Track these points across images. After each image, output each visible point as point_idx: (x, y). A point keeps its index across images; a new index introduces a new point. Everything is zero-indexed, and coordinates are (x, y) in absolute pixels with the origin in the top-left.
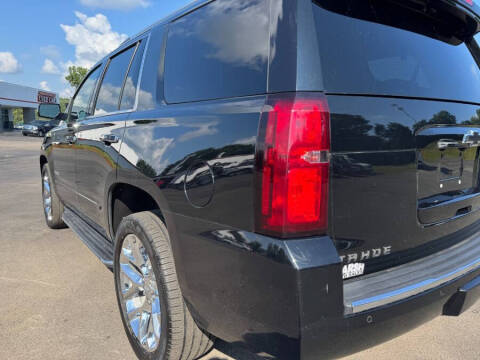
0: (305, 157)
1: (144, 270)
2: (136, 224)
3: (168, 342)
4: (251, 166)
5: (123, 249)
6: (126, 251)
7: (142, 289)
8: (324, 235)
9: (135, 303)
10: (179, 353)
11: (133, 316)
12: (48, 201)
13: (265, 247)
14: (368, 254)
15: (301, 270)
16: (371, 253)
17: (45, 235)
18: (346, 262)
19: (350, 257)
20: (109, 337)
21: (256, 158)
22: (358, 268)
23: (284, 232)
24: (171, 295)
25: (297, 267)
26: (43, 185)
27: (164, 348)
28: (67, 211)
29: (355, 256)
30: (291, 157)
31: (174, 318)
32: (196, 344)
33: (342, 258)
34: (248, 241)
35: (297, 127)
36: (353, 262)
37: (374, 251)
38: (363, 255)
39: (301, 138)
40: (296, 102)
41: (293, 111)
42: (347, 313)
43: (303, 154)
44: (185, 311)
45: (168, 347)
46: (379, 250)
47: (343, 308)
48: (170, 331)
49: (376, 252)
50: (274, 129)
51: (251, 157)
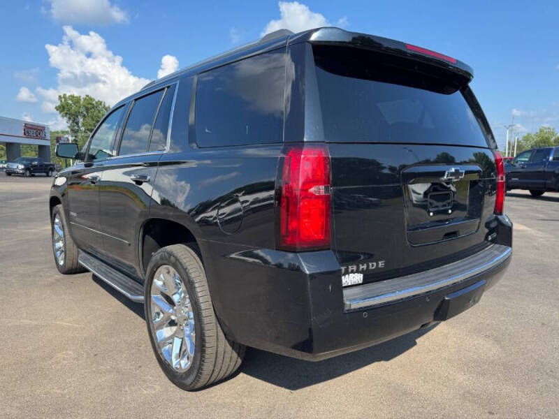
0: (312, 190)
1: (176, 298)
2: (170, 254)
3: (203, 357)
4: (272, 201)
5: (155, 280)
6: (158, 283)
7: (173, 318)
8: (329, 249)
9: (166, 332)
10: (211, 367)
11: (164, 344)
12: (60, 244)
13: (286, 266)
14: (365, 267)
15: (310, 275)
16: (368, 266)
17: (58, 280)
18: (347, 273)
19: (350, 268)
20: (140, 367)
21: (276, 193)
22: (358, 278)
23: (298, 247)
24: (204, 313)
25: (308, 272)
26: (53, 229)
27: (198, 363)
28: (83, 254)
29: (355, 268)
30: (302, 190)
31: (207, 333)
32: (227, 360)
33: (343, 269)
34: (273, 263)
35: (306, 168)
36: (353, 272)
37: (370, 264)
38: (361, 267)
39: (310, 176)
40: (305, 149)
41: (302, 156)
42: (347, 308)
43: (311, 188)
44: (217, 328)
45: (202, 361)
46: (375, 264)
47: (343, 304)
48: (204, 346)
49: (372, 266)
50: (289, 170)
51: (272, 193)
